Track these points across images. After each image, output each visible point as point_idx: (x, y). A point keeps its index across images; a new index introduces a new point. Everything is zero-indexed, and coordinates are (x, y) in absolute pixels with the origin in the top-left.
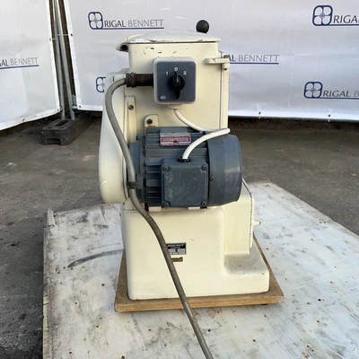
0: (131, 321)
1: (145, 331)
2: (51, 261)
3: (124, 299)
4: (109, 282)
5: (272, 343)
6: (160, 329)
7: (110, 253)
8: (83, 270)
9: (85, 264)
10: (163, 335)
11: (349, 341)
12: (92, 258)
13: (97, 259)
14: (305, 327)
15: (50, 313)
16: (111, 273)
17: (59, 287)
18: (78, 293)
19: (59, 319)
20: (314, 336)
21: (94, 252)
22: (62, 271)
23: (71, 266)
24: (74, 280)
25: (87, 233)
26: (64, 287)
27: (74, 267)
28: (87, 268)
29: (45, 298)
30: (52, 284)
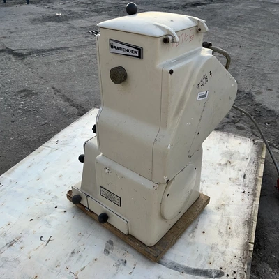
4: (198, 231)
8: (212, 261)
15: (250, 232)
16: (191, 240)
18: (226, 237)
19: (244, 224)
22: (230, 273)
24: (223, 253)
26: (234, 251)
27: (218, 269)
28: (208, 259)
29: (252, 249)
30: (243, 261)
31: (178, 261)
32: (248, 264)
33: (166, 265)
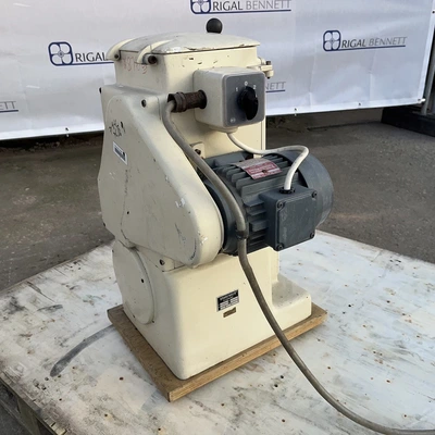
0: (194, 405)
1: (219, 408)
2: (19, 378)
3: (175, 382)
4: (126, 373)
5: (345, 363)
6: (233, 398)
7: (95, 337)
8: (77, 371)
9: (73, 362)
10: (241, 403)
11: (400, 334)
12: (75, 351)
13: (83, 351)
14: (360, 336)
16: (119, 361)
17: (63, 407)
18: (96, 402)
20: (372, 341)
21: (73, 343)
22: (47, 384)
23: (55, 372)
24: (76, 388)
25: (36, 323)
26: (69, 403)
27: (61, 373)
28: (80, 367)
29: (54, 428)
30: (49, 407)
31: (101, 341)
32: (40, 410)
33: (105, 330)
